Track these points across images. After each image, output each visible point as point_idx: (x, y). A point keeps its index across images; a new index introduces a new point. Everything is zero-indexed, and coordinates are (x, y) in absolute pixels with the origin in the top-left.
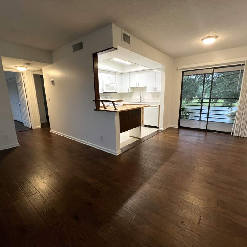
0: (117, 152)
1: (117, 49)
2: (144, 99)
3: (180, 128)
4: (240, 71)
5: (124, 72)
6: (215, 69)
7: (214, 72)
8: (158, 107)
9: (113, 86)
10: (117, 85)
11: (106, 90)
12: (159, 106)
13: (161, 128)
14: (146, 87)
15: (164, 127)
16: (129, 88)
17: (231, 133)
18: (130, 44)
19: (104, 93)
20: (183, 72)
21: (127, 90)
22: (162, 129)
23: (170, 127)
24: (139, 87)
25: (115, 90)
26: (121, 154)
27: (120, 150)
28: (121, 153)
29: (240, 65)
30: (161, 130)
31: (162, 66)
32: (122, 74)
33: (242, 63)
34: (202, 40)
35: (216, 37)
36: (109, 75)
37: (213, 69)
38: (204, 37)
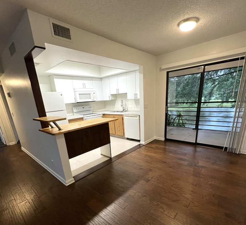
0: (66, 182)
1: (45, 49)
2: (127, 108)
3: (167, 140)
4: (237, 67)
5: (102, 76)
6: (206, 67)
7: (206, 71)
8: (138, 118)
9: (90, 94)
10: (94, 92)
11: (80, 99)
12: (139, 115)
13: (142, 142)
14: (127, 93)
15: (146, 140)
16: (110, 95)
17: (224, 147)
18: (70, 39)
19: (77, 103)
20: (168, 73)
21: (107, 98)
22: (144, 143)
23: (155, 140)
24: (120, 93)
25: (92, 98)
26: (74, 183)
27: (73, 179)
28: (74, 181)
29: (237, 59)
30: (142, 145)
31: (139, 67)
32: (101, 78)
33: (240, 57)
34: (178, 25)
35: (197, 19)
36: (84, 81)
37: (203, 67)
38: (179, 21)
